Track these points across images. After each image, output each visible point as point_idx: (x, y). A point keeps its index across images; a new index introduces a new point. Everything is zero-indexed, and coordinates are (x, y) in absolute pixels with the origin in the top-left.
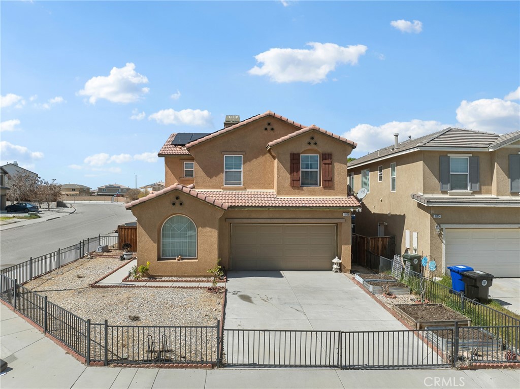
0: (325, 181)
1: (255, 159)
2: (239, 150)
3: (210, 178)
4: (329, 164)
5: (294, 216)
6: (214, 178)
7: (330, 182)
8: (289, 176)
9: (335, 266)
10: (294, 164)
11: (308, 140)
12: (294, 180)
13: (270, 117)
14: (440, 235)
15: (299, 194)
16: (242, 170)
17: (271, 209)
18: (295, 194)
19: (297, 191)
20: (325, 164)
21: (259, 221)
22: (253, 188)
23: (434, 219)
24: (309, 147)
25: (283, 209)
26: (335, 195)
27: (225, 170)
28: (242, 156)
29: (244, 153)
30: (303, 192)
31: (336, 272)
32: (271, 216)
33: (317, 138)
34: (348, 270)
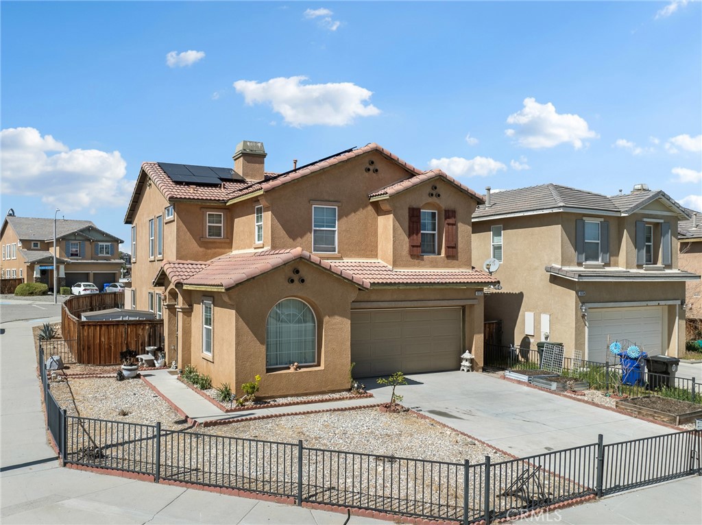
0: (449, 247)
1: (353, 214)
2: (332, 199)
3: (294, 240)
4: (453, 225)
5: (422, 297)
6: (299, 239)
8: (407, 239)
9: (464, 363)
10: (413, 222)
11: (429, 190)
12: (413, 246)
13: (377, 152)
14: (583, 316)
15: (419, 266)
16: (336, 229)
17: (401, 288)
18: (414, 266)
19: (417, 261)
20: (449, 224)
22: (351, 257)
23: (579, 297)
24: (430, 200)
25: (415, 287)
26: (459, 267)
27: (313, 228)
28: (337, 207)
29: (340, 204)
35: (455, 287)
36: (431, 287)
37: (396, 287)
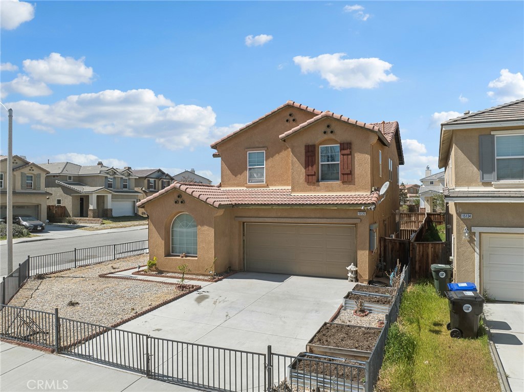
0: (343, 174)
1: (277, 155)
2: (261, 146)
3: (235, 176)
4: (348, 155)
6: (239, 176)
7: (350, 176)
8: (304, 170)
9: (350, 274)
10: (310, 156)
11: (324, 128)
12: (308, 175)
13: (291, 108)
15: (314, 191)
16: (264, 167)
17: (274, 207)
18: (311, 190)
19: (312, 187)
20: (343, 155)
21: (267, 220)
23: (462, 220)
24: (326, 137)
25: (287, 207)
26: (356, 190)
27: (248, 167)
28: (264, 151)
29: (266, 149)
30: (319, 188)
31: (352, 281)
32: (279, 215)
33: (334, 126)
34: (365, 280)
35: (324, 207)
36: (302, 207)
37: (270, 207)
